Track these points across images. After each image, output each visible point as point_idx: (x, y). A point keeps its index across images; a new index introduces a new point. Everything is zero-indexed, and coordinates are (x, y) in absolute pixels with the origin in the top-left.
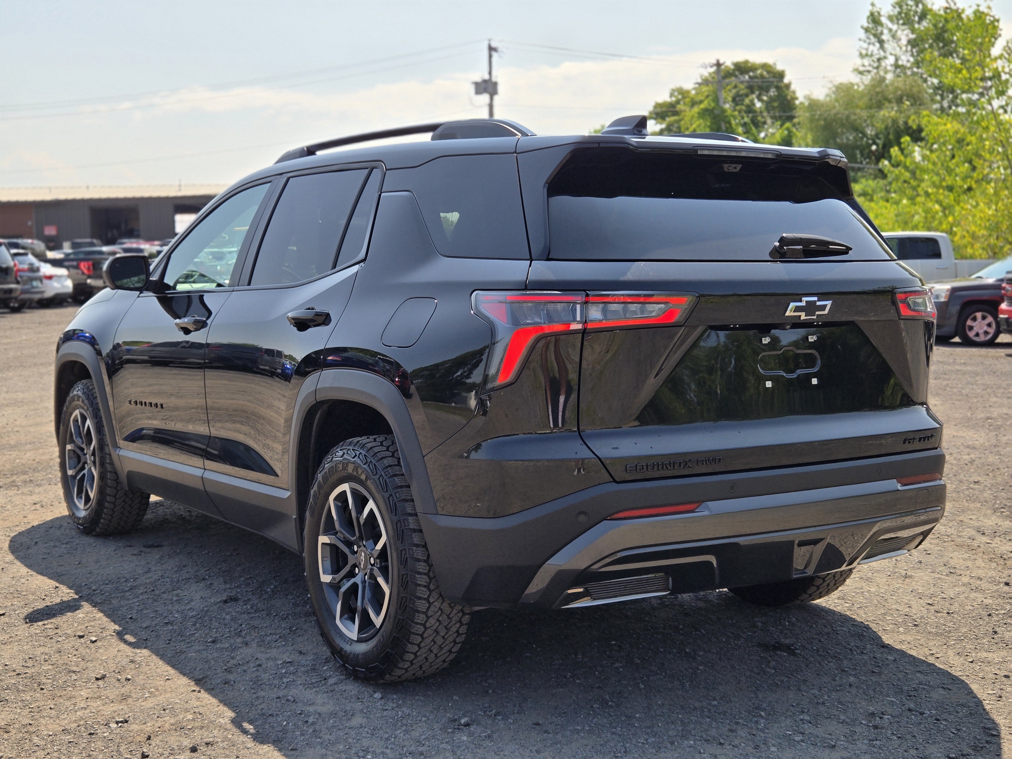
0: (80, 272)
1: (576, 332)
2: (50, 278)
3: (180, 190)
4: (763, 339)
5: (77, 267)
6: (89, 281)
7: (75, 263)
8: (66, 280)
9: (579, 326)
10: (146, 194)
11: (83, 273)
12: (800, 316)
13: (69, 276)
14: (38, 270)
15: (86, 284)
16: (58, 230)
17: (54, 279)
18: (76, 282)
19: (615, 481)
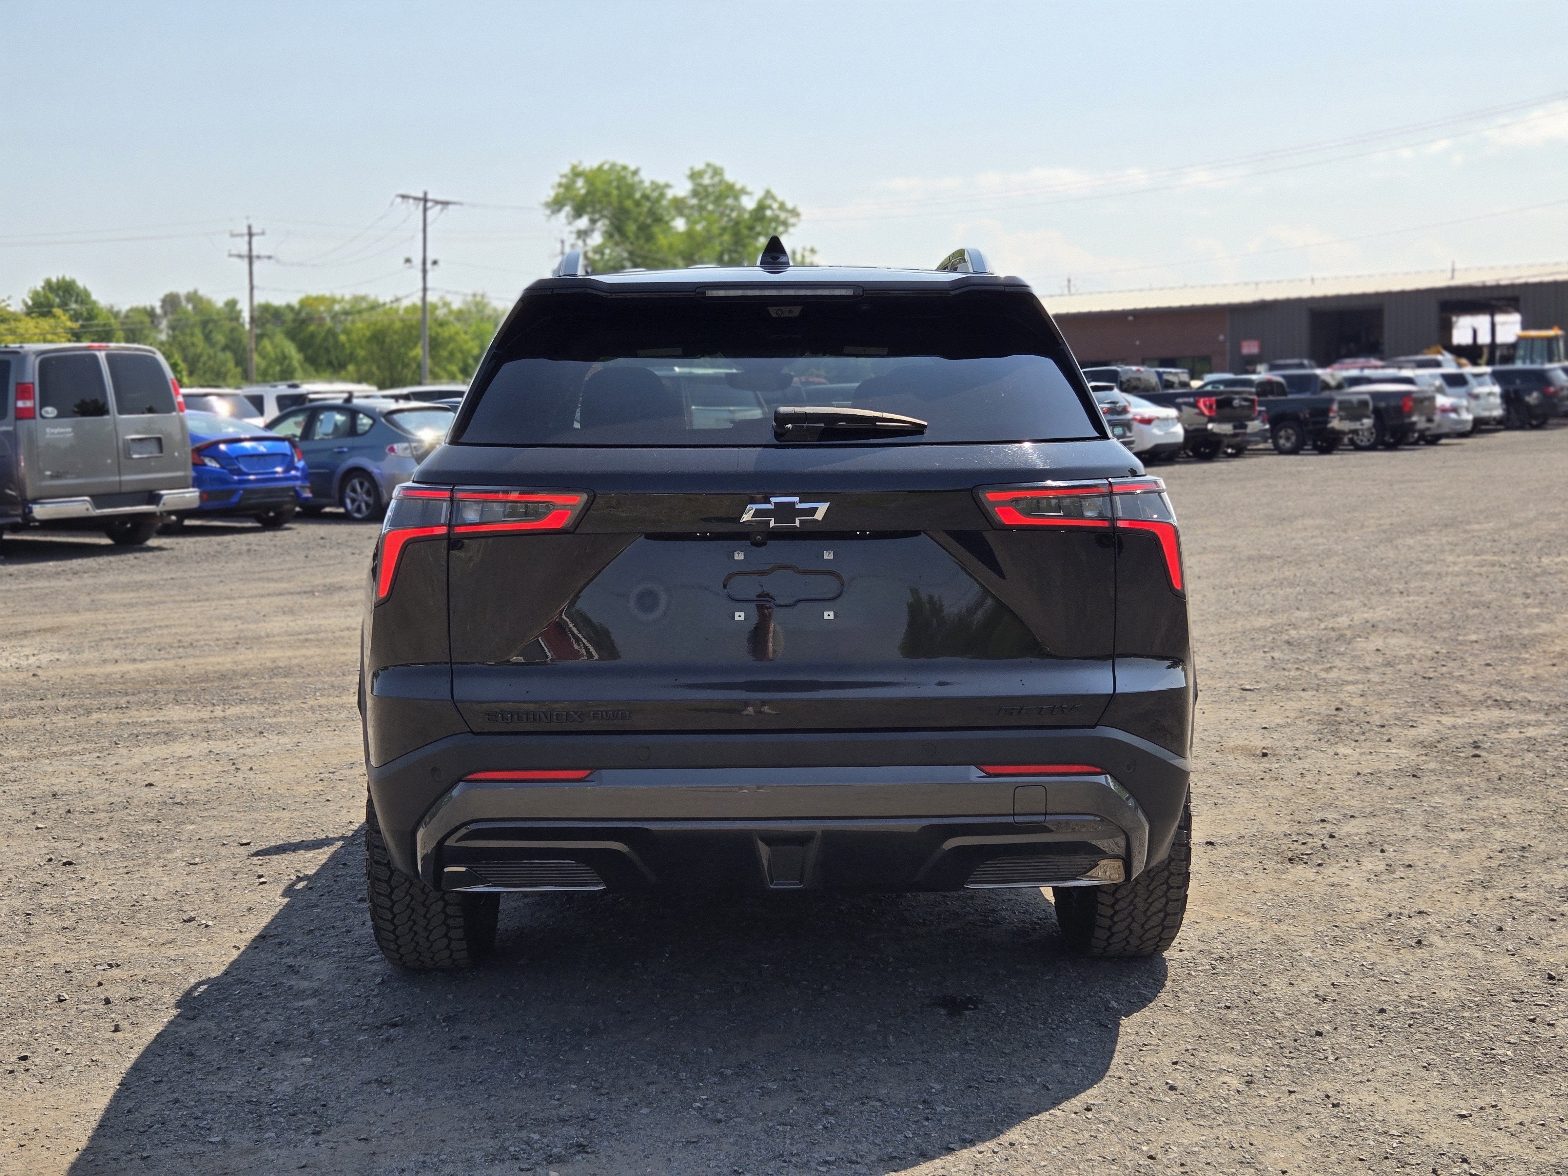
0: (1196, 411)
1: (439, 538)
2: (1148, 421)
3: (1453, 277)
4: (736, 554)
5: (1194, 405)
6: (1210, 426)
7: (1191, 400)
8: (1174, 425)
9: (443, 530)
10: (1396, 286)
11: (1202, 414)
12: (768, 522)
13: (1179, 419)
14: (1124, 410)
15: (1206, 430)
16: (1261, 347)
17: (1154, 423)
18: (1191, 428)
19: (472, 732)
